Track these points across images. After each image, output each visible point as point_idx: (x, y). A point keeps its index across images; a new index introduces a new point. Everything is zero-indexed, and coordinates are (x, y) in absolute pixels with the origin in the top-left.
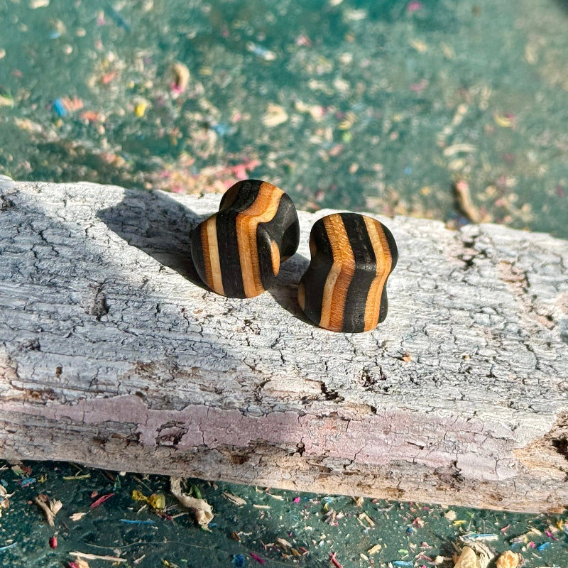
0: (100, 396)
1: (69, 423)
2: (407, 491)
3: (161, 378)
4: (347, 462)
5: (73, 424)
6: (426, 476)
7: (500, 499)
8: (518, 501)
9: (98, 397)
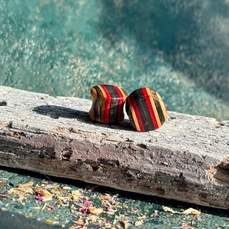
0: (40, 135)
1: (30, 147)
2: (166, 190)
3: (66, 133)
4: (137, 172)
5: (31, 148)
6: (172, 182)
7: (206, 197)
8: (214, 199)
9: (39, 135)
